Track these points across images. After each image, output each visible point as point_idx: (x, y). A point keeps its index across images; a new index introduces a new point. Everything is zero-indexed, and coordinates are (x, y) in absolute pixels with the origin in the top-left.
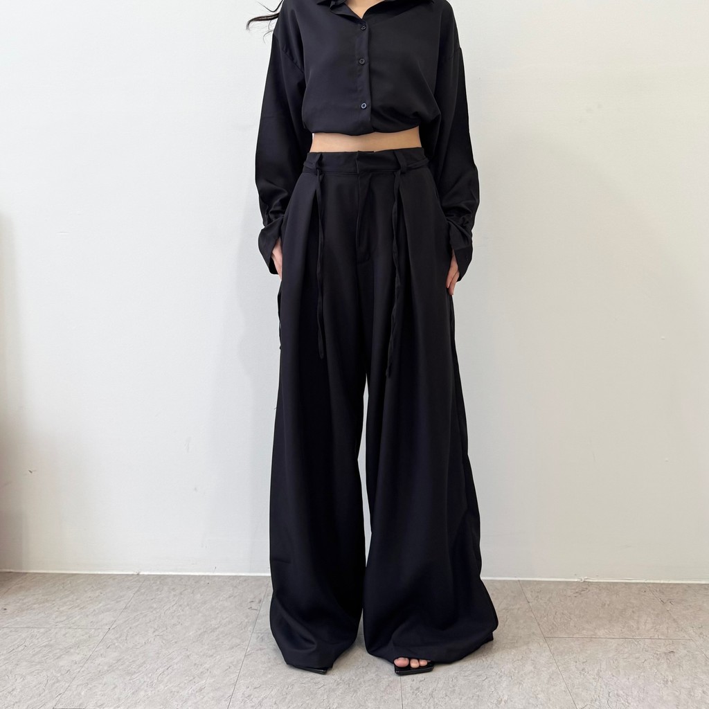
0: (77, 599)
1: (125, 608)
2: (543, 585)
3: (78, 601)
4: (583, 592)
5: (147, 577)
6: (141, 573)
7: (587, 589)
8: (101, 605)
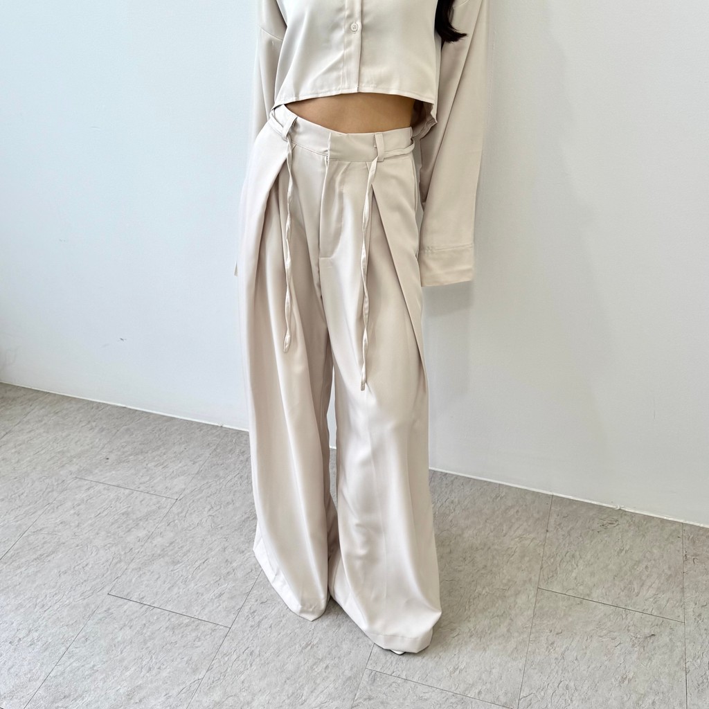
0: (164, 454)
1: (198, 473)
2: (575, 507)
3: (165, 456)
4: (610, 526)
7: (617, 521)
8: (180, 465)
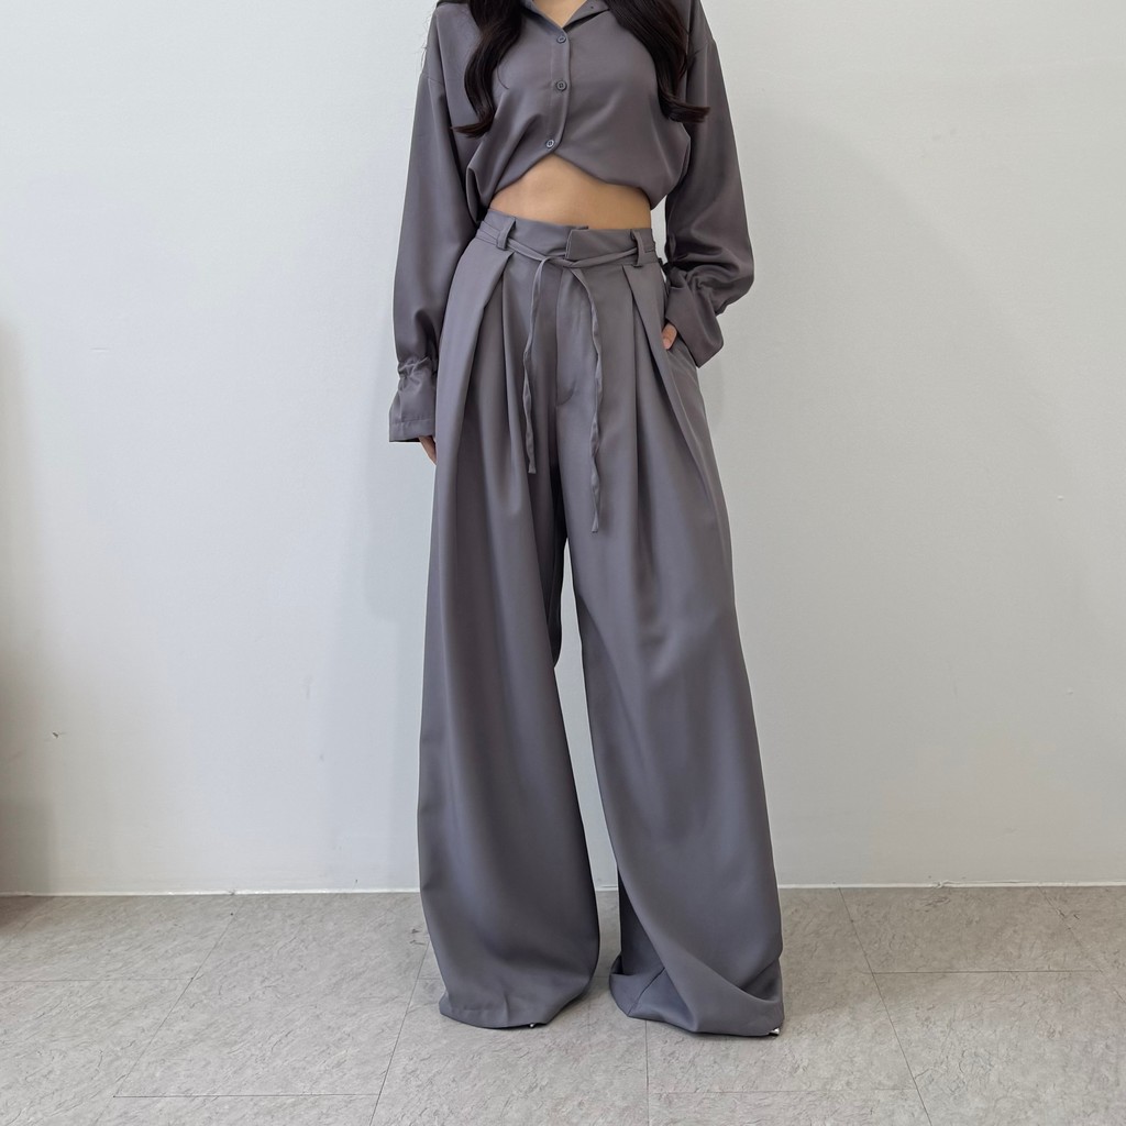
0: (137, 935)
1: (216, 947)
5: (247, 899)
6: (238, 893)
8: (176, 943)
